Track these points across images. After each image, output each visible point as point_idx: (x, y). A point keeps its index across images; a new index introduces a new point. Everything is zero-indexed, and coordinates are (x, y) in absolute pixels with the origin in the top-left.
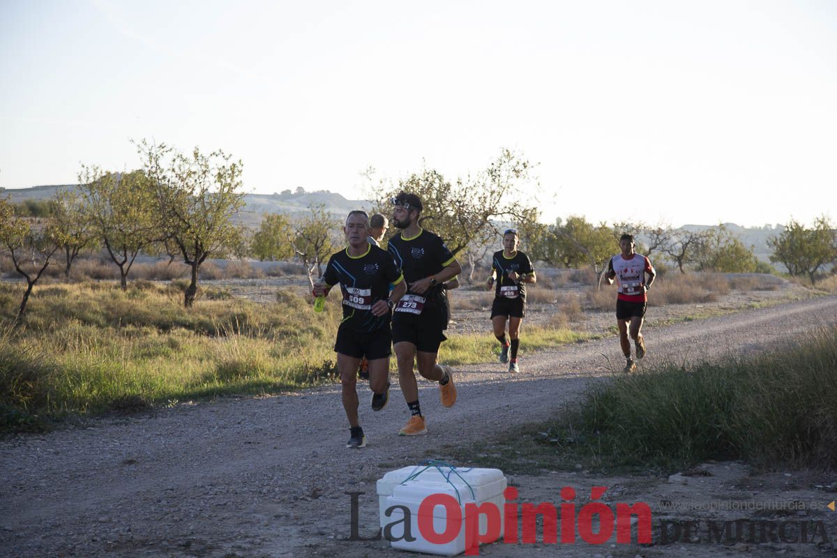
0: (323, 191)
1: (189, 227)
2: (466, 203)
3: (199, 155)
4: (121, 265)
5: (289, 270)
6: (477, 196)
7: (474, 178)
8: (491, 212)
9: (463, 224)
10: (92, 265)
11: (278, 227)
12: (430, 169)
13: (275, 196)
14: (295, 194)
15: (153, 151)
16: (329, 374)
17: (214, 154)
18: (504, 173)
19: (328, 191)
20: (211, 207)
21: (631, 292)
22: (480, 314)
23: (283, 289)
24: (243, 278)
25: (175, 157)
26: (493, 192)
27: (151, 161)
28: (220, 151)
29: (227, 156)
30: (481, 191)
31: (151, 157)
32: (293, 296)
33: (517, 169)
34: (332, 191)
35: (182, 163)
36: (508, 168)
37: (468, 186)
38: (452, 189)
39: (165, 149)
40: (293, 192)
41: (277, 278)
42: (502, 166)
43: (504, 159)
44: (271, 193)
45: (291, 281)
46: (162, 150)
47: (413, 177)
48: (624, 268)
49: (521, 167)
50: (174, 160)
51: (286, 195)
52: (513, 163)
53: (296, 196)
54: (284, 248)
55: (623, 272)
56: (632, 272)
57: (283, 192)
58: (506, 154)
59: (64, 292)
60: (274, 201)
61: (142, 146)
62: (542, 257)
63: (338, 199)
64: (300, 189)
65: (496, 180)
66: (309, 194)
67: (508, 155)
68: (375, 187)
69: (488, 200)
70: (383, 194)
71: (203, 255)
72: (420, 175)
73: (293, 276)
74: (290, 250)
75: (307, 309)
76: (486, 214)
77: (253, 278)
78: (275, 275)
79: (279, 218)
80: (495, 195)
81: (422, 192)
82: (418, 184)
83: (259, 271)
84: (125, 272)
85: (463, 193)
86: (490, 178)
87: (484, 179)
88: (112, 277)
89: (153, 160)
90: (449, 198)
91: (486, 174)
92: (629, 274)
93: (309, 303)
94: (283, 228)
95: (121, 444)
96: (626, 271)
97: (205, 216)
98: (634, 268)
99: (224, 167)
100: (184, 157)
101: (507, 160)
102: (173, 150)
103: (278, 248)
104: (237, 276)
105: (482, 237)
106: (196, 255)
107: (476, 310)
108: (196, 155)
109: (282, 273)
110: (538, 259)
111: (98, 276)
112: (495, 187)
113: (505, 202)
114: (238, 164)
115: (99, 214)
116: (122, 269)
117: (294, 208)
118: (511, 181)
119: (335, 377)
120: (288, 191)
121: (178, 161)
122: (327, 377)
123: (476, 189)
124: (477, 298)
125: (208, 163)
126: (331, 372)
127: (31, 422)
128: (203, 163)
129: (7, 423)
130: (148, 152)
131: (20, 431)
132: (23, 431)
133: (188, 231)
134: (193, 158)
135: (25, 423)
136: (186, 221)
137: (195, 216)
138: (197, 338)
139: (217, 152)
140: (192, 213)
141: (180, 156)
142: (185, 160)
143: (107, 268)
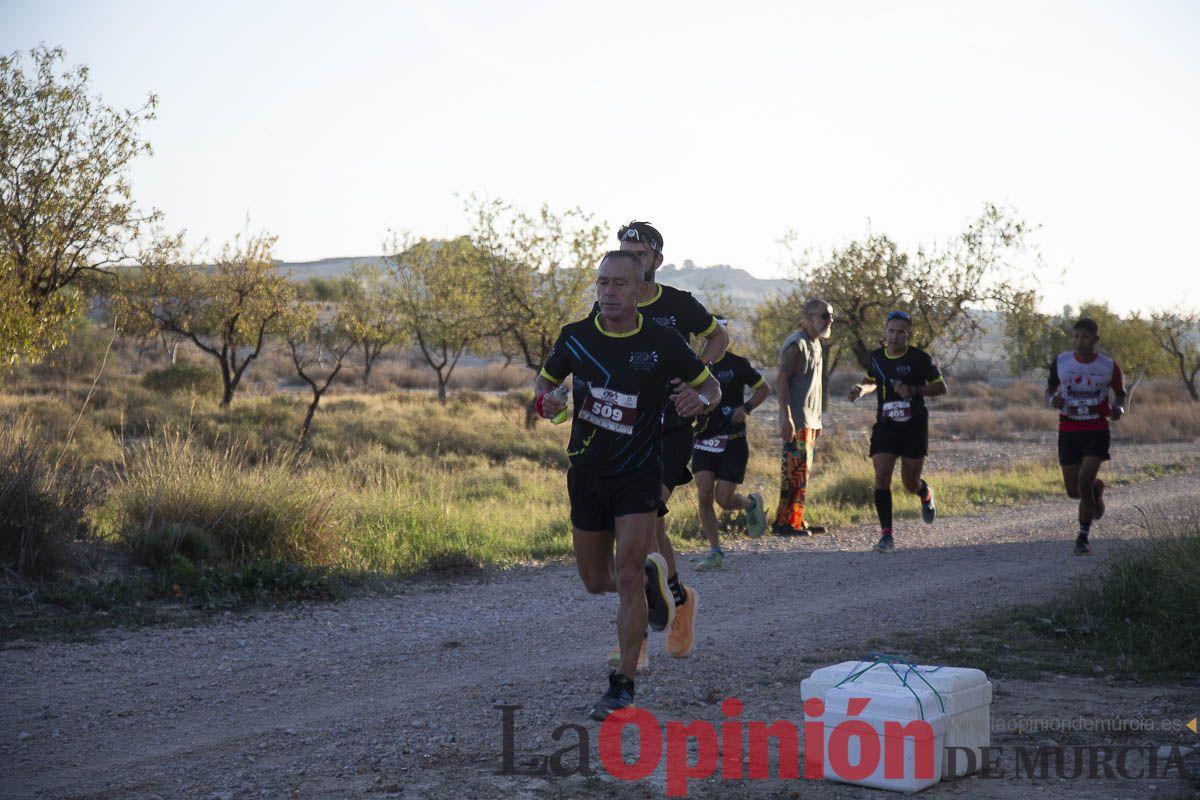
0: (721, 266)
1: (533, 316)
2: (930, 283)
4: (438, 369)
6: (947, 272)
7: (943, 247)
8: (967, 296)
9: (925, 313)
10: (399, 368)
12: (877, 234)
14: (683, 270)
15: (485, 210)
16: (729, 527)
17: (569, 212)
18: (987, 240)
19: (728, 266)
20: (564, 288)
21: (1083, 415)
22: (949, 445)
25: (514, 218)
26: (970, 268)
27: (482, 223)
28: (578, 208)
29: (587, 215)
30: (952, 266)
31: (482, 218)
33: (1007, 233)
34: (734, 266)
35: (524, 225)
36: (994, 233)
37: (934, 259)
38: (910, 262)
39: (502, 206)
40: (680, 266)
42: (984, 230)
43: (988, 219)
46: (497, 207)
47: (852, 246)
48: (1076, 376)
49: (1012, 231)
50: (514, 222)
51: (668, 272)
52: (1002, 224)
53: (682, 273)
55: (1074, 383)
56: (1089, 383)
58: (991, 211)
59: (362, 406)
61: (471, 201)
62: (1042, 362)
63: (742, 278)
64: (688, 262)
65: (976, 250)
66: (702, 271)
67: (995, 213)
68: (797, 261)
69: (963, 279)
70: (809, 270)
72: (863, 244)
76: (960, 299)
80: (974, 271)
81: (866, 267)
82: (859, 256)
84: (444, 380)
85: (926, 269)
86: (966, 247)
87: (958, 248)
88: (426, 385)
89: (485, 222)
90: (905, 275)
91: (961, 241)
92: (1083, 386)
95: (440, 620)
96: (1079, 380)
97: (556, 300)
98: (1092, 378)
99: (582, 231)
100: (528, 217)
101: (991, 221)
102: (514, 208)
105: (953, 332)
107: (943, 438)
108: (544, 214)
110: (1035, 366)
111: (408, 384)
112: (973, 260)
113: (988, 281)
114: (602, 227)
115: (410, 297)
116: (440, 375)
118: (997, 251)
119: (739, 532)
120: (673, 266)
121: (520, 223)
122: (726, 531)
123: (945, 264)
124: (944, 421)
125: (561, 226)
126: (733, 523)
127: (319, 584)
128: (554, 225)
129: (288, 586)
130: (478, 210)
131: (304, 598)
132: (309, 598)
133: (532, 322)
134: (540, 219)
135: (311, 587)
136: (529, 307)
137: (541, 301)
138: (543, 473)
139: (574, 210)
140: (537, 296)
141: (522, 216)
142: (528, 222)
143: (419, 373)
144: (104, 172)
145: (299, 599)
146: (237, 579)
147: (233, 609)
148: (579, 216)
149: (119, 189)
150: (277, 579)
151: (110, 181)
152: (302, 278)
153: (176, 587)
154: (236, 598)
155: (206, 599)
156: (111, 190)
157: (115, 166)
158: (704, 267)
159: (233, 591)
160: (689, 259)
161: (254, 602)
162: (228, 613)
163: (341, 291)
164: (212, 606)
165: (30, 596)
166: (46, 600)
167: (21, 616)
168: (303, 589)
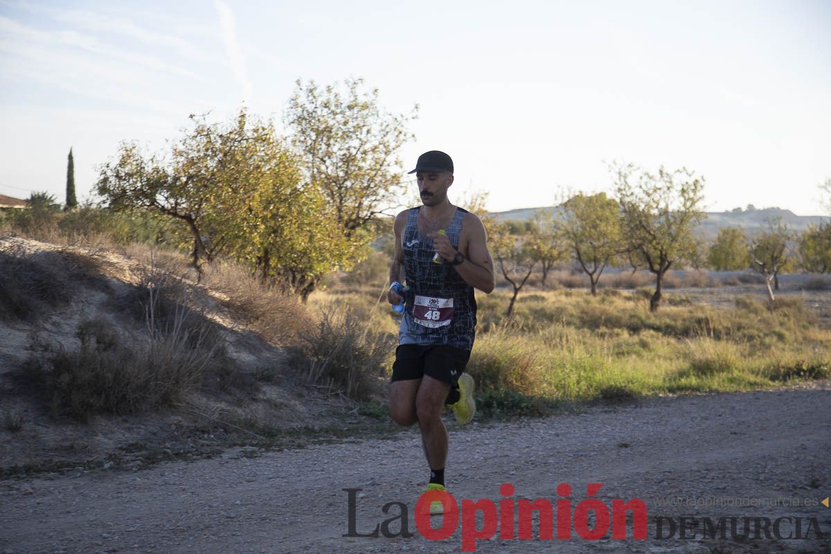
0: (773, 208)
1: (655, 238)
3: (664, 172)
4: (591, 275)
5: (744, 280)
10: (564, 275)
11: (732, 241)
13: (726, 214)
14: (746, 211)
15: (622, 171)
17: (678, 171)
19: (778, 208)
20: (675, 221)
23: (741, 296)
24: (701, 287)
25: (642, 175)
27: (620, 180)
28: (684, 168)
29: (690, 172)
31: (620, 176)
32: (751, 303)
34: (783, 208)
35: (648, 180)
39: (633, 168)
40: (744, 209)
41: (733, 287)
44: (723, 211)
45: (748, 290)
46: (630, 169)
50: (641, 178)
51: (737, 212)
53: (746, 212)
54: (738, 260)
57: (734, 210)
59: (543, 299)
60: (725, 218)
61: (613, 165)
63: (788, 215)
64: (750, 206)
66: (760, 212)
71: (667, 263)
73: (749, 285)
74: (744, 262)
75: (766, 314)
77: (711, 286)
78: (731, 284)
79: (734, 231)
83: (716, 281)
84: (594, 282)
88: (581, 285)
89: (622, 178)
93: (769, 309)
94: (737, 241)
95: (613, 430)
97: (669, 227)
99: (687, 183)
100: (651, 174)
102: (641, 169)
103: (733, 259)
104: (695, 285)
106: (661, 265)
108: (661, 172)
109: (738, 282)
111: (570, 285)
114: (700, 180)
115: (572, 229)
116: (592, 279)
117: (745, 224)
120: (739, 209)
121: (645, 179)
125: (673, 180)
127: (532, 406)
128: (668, 179)
129: (512, 407)
130: (618, 171)
131: (524, 415)
132: (526, 415)
133: (654, 242)
134: (658, 176)
135: (527, 408)
136: (652, 233)
137: (659, 229)
138: (665, 340)
139: (681, 169)
140: (657, 225)
141: (647, 174)
142: (651, 178)
143: (578, 278)
144: (387, 153)
145: (520, 415)
146: (480, 401)
147: (479, 421)
148: (684, 174)
149: (396, 163)
150: (505, 402)
151: (391, 158)
152: (501, 221)
156: (391, 164)
157: (394, 149)
158: (762, 209)
160: (751, 204)
161: (491, 417)
162: (475, 423)
163: (524, 229)
165: (355, 411)
166: (365, 414)
167: (350, 423)
168: (522, 409)
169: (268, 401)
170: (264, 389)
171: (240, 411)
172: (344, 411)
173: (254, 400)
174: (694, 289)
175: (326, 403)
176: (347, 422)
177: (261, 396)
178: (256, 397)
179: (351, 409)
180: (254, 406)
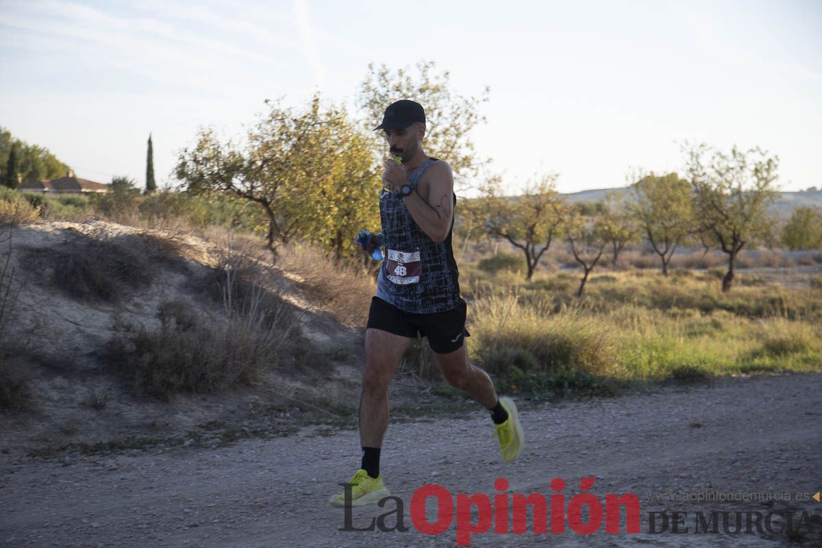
1: (727, 218)
3: (737, 152)
4: (662, 255)
10: (635, 255)
11: (807, 220)
13: (800, 193)
15: (694, 151)
17: (752, 150)
20: (748, 201)
23: (816, 276)
24: (774, 267)
25: (715, 155)
27: (692, 160)
28: (757, 148)
29: (763, 151)
31: (692, 156)
35: (721, 160)
39: (706, 148)
41: (808, 267)
46: (702, 149)
50: (713, 158)
51: (812, 192)
54: (813, 240)
57: (809, 189)
59: (614, 279)
60: (800, 197)
61: (684, 145)
71: (739, 244)
74: (819, 241)
77: (784, 266)
78: (805, 264)
79: (808, 211)
83: (790, 260)
84: (666, 262)
88: (653, 266)
89: (694, 158)
94: (812, 220)
95: (685, 410)
97: (742, 207)
99: (760, 163)
100: (723, 154)
102: (713, 149)
103: (808, 239)
104: (769, 265)
106: (734, 244)
108: (734, 152)
109: (812, 262)
111: (641, 265)
114: (774, 160)
115: (643, 209)
116: (663, 259)
120: (814, 188)
121: (718, 158)
125: (746, 159)
127: (604, 386)
128: (740, 159)
129: (584, 387)
130: (690, 151)
131: (595, 395)
132: (597, 395)
133: (727, 222)
134: (730, 155)
135: (598, 388)
136: (725, 213)
137: (732, 209)
138: (738, 320)
139: (754, 149)
140: (730, 205)
141: (719, 154)
142: (723, 158)
143: (649, 258)
144: (458, 136)
145: (591, 395)
146: (551, 382)
147: (550, 401)
148: (757, 154)
149: (467, 145)
150: (576, 383)
151: (462, 141)
152: (571, 202)
153: (513, 387)
154: (550, 394)
155: (533, 395)
156: (462, 147)
157: (465, 131)
159: (549, 390)
161: (563, 396)
162: (547, 403)
163: (595, 209)
164: (537, 398)
165: (427, 390)
166: (436, 393)
167: (423, 403)
168: (593, 389)
169: (342, 381)
170: (339, 368)
171: (314, 390)
172: (416, 391)
173: (329, 379)
174: (768, 269)
175: (399, 382)
176: (420, 401)
177: (335, 376)
178: (331, 377)
179: (423, 389)
180: (328, 386)
